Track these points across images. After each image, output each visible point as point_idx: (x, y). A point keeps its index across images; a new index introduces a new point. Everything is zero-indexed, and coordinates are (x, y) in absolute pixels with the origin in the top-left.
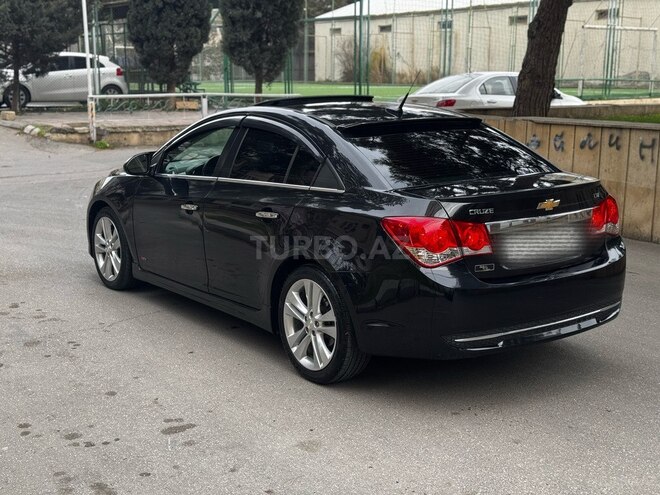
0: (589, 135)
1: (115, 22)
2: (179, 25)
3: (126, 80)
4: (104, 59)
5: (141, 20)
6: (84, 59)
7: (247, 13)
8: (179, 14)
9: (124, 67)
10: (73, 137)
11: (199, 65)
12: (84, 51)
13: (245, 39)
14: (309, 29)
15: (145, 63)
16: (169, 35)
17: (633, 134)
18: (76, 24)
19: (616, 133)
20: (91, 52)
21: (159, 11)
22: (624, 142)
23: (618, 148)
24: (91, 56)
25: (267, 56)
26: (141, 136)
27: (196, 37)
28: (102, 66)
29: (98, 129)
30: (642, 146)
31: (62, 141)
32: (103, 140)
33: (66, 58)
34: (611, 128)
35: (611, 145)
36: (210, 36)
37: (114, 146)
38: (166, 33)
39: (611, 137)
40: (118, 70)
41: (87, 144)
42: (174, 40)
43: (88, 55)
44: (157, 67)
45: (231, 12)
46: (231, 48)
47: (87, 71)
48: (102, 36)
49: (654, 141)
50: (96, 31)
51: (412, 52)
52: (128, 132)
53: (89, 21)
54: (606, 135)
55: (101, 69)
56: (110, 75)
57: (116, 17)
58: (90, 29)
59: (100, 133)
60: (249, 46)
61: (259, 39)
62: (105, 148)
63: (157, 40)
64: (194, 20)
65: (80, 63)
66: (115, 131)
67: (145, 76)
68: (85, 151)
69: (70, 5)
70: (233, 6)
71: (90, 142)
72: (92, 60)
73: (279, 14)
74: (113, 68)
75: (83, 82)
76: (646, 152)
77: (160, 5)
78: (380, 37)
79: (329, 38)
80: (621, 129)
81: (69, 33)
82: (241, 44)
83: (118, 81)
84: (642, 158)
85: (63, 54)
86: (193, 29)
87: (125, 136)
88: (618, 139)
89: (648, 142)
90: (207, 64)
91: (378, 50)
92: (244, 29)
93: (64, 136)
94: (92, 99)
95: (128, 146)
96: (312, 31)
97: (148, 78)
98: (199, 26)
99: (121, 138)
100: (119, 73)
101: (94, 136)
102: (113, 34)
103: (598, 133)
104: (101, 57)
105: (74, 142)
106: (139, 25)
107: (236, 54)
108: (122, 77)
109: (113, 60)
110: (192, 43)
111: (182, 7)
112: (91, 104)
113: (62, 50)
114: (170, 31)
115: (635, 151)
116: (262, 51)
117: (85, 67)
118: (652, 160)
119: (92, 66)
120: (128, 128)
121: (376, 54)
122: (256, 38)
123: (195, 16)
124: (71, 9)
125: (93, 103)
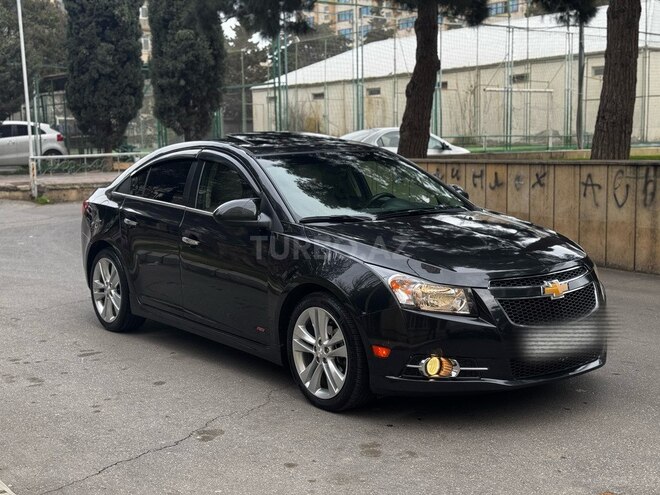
0: (438, 170)
1: (55, 93)
2: (114, 94)
3: (66, 145)
4: (44, 127)
5: (79, 90)
6: (26, 127)
7: (172, 81)
8: (114, 83)
9: (65, 134)
10: (16, 194)
11: (141, 134)
12: (26, 120)
13: (173, 104)
14: (247, 97)
15: (84, 128)
16: (105, 103)
17: (468, 167)
18: (18, 95)
19: (456, 167)
20: (33, 120)
21: (95, 82)
22: (462, 174)
23: (458, 179)
24: (32, 124)
25: (194, 119)
26: (79, 192)
27: (130, 104)
28: (43, 132)
29: (39, 186)
30: (475, 176)
31: (5, 198)
32: (44, 197)
33: (9, 126)
34: (452, 163)
35: (453, 177)
36: (144, 103)
37: (54, 202)
38: (102, 101)
39: (453, 170)
40: (58, 136)
41: (28, 200)
42: (110, 107)
43: (29, 124)
44: (95, 132)
45: (160, 81)
46: (162, 113)
47: (29, 138)
48: (44, 107)
49: (482, 172)
50: (38, 102)
51: (344, 117)
52: (67, 189)
53: (30, 92)
54: (449, 168)
55: (43, 136)
56: (51, 140)
57: (57, 89)
58: (31, 98)
59: (41, 190)
60: (177, 111)
61: (187, 105)
62: (46, 203)
63: (94, 107)
64: (128, 90)
65: (22, 130)
66: (55, 188)
67: (85, 142)
68: (27, 206)
69: (12, 78)
70: (162, 76)
71: (32, 199)
72: (33, 128)
73: (203, 82)
74: (54, 134)
75: (24, 147)
76: (478, 181)
77: (96, 76)
78: (313, 104)
79: (266, 106)
80: (459, 164)
81: (12, 103)
82: (170, 109)
83: (58, 146)
84: (475, 185)
85: (6, 123)
86: (127, 98)
87: (64, 192)
88: (457, 172)
89: (478, 173)
90: (149, 132)
91: (313, 116)
92: (172, 96)
93: (7, 194)
94: (33, 159)
95: (67, 201)
96: (250, 99)
97: (88, 144)
98: (133, 94)
99: (61, 194)
100: (59, 139)
101: (35, 193)
102: (54, 105)
103: (443, 168)
104: (42, 124)
105: (17, 199)
106: (77, 95)
107: (165, 117)
108: (63, 142)
109: (54, 127)
110: (126, 110)
111: (116, 78)
112: (32, 164)
113: (4, 120)
114: (105, 99)
115: (470, 181)
116: (189, 114)
117: (26, 133)
118: (482, 187)
119: (33, 133)
120: (67, 185)
121: (311, 119)
122: (184, 103)
123: (129, 85)
124: (13, 82)
125: (34, 163)
